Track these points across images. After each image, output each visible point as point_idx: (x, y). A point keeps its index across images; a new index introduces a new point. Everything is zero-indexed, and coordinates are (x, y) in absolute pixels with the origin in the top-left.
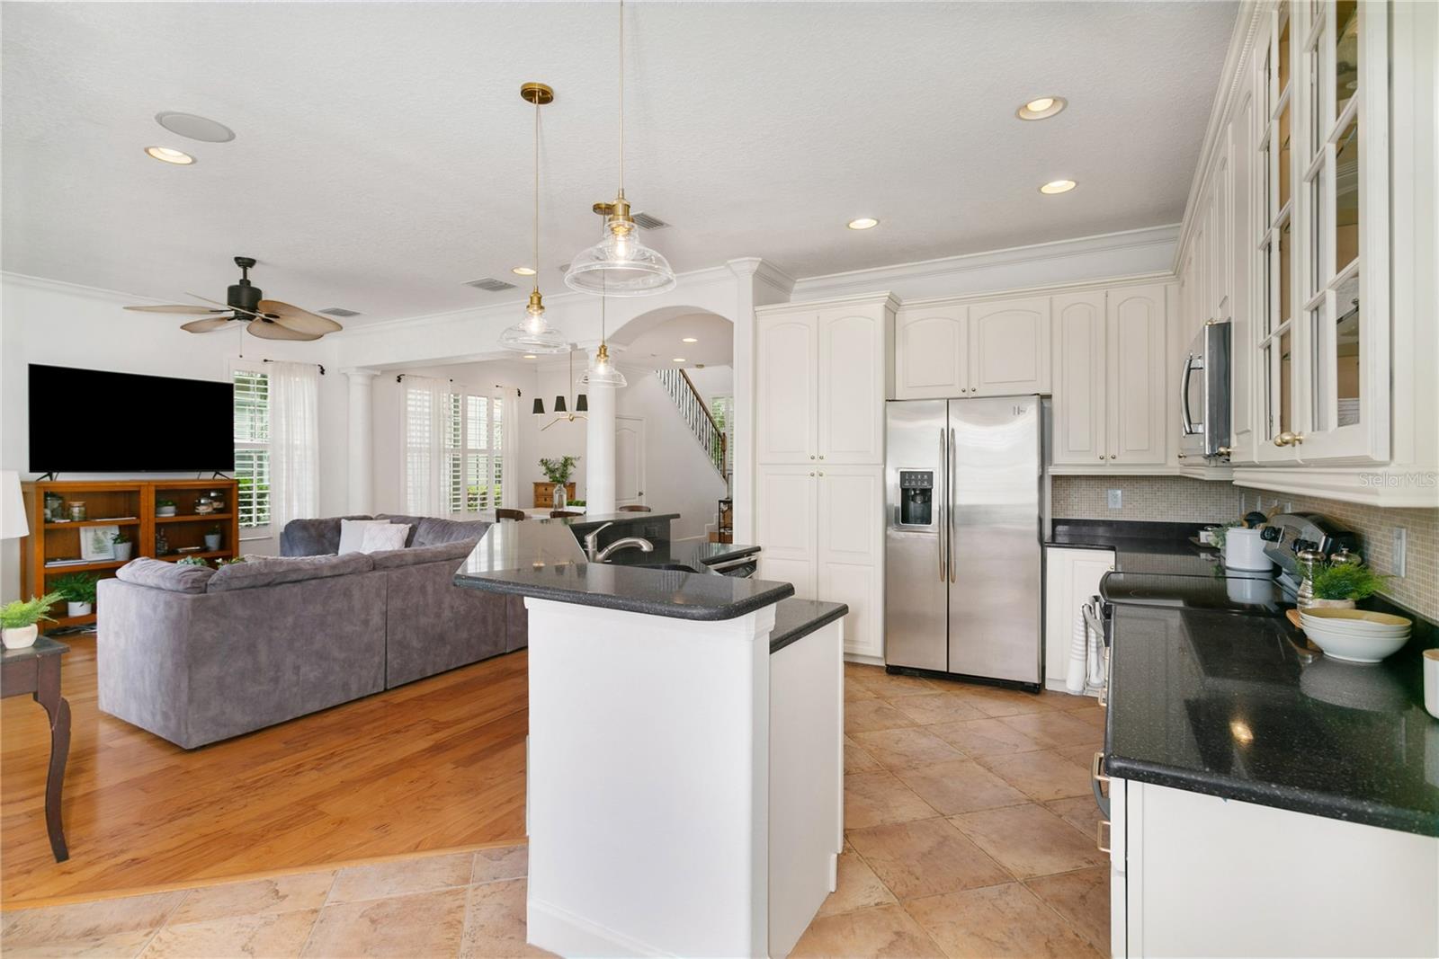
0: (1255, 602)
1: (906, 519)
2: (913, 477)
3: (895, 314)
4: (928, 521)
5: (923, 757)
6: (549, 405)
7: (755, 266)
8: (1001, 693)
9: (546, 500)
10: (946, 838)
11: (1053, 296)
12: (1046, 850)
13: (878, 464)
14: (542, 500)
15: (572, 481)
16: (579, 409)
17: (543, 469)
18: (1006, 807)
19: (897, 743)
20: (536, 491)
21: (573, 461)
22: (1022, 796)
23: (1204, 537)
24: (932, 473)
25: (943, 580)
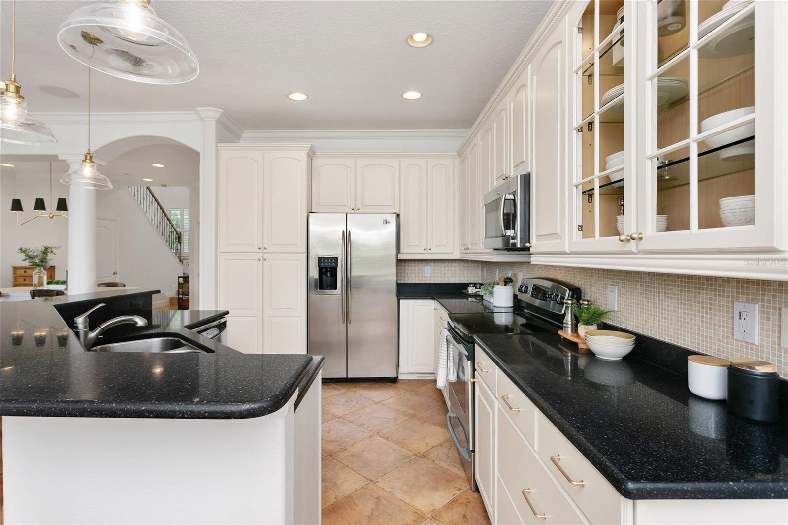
0: (507, 324)
1: (321, 287)
2: (326, 261)
3: (312, 159)
4: (335, 288)
5: (347, 440)
6: (28, 204)
7: (218, 115)
8: (377, 385)
9: (25, 280)
10: (378, 498)
11: (401, 159)
12: (435, 489)
13: (304, 253)
14: (21, 280)
15: (52, 265)
16: (59, 209)
17: (23, 256)
18: (404, 463)
19: (329, 433)
20: (15, 273)
21: (53, 250)
22: (411, 453)
23: (471, 290)
24: (337, 258)
25: (344, 323)
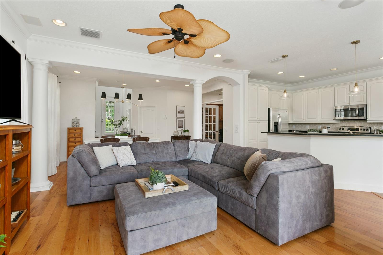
2: (275, 123)
24: (278, 122)
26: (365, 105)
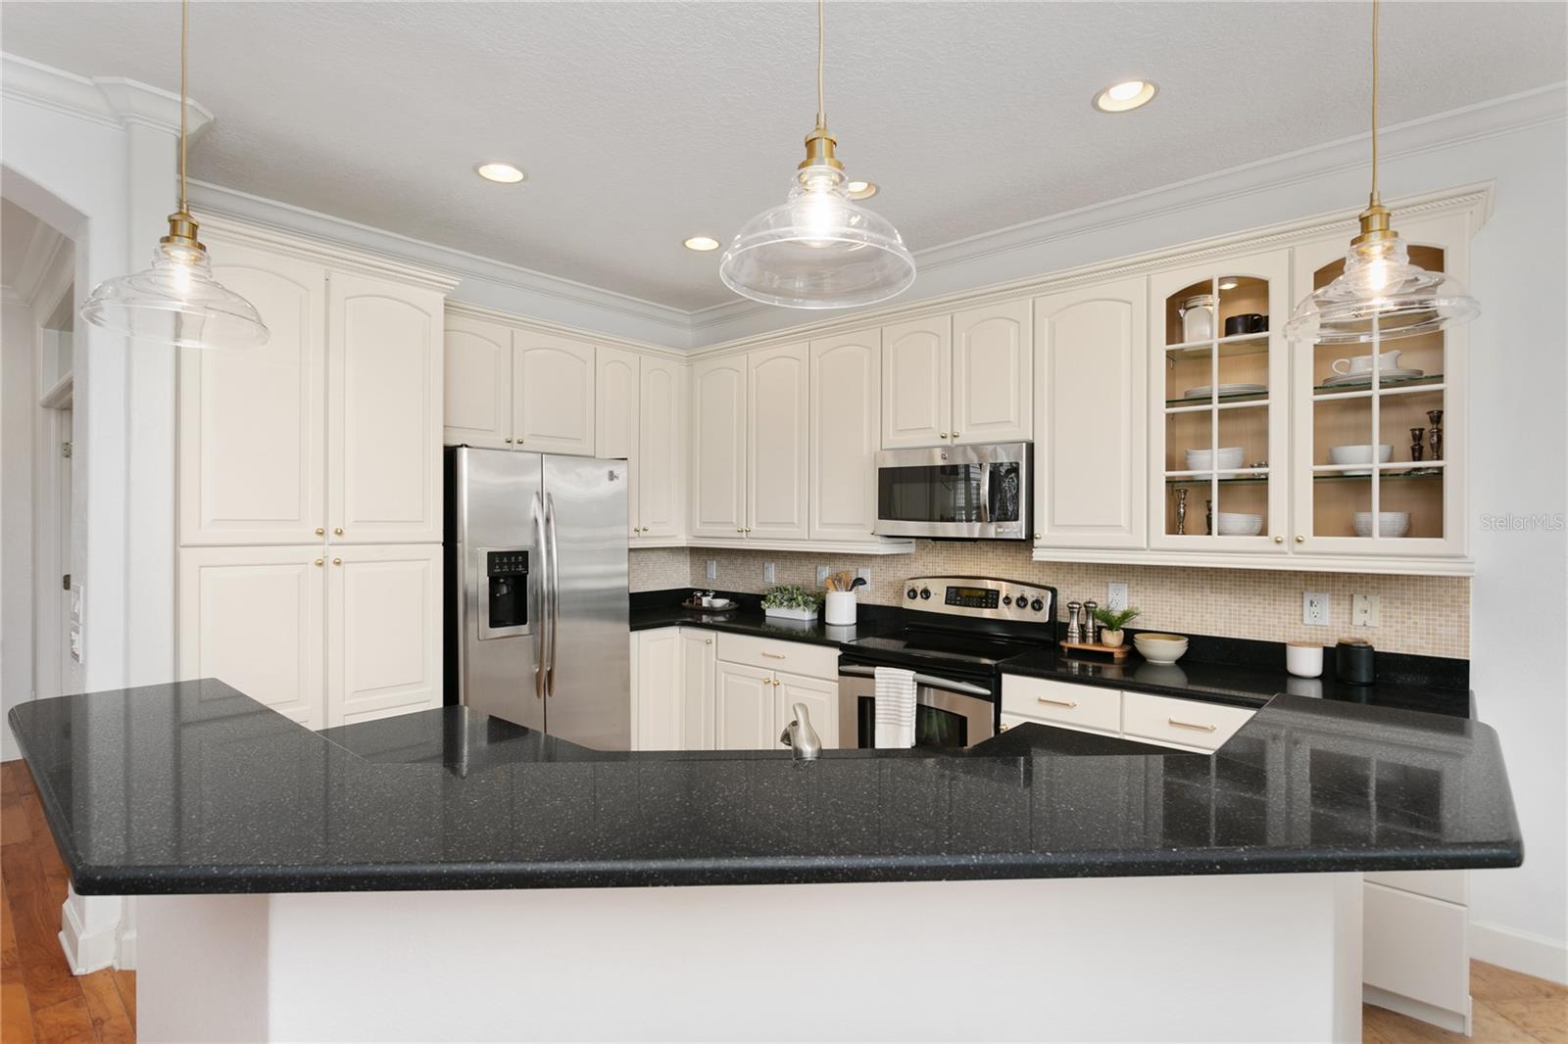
2: (505, 560)
4: (524, 621)
13: (436, 543)
24: (528, 552)
25: (539, 697)
26: (1024, 444)
